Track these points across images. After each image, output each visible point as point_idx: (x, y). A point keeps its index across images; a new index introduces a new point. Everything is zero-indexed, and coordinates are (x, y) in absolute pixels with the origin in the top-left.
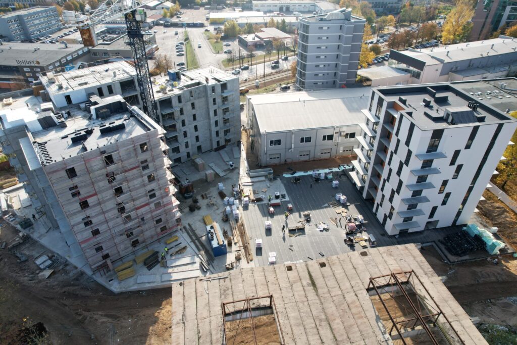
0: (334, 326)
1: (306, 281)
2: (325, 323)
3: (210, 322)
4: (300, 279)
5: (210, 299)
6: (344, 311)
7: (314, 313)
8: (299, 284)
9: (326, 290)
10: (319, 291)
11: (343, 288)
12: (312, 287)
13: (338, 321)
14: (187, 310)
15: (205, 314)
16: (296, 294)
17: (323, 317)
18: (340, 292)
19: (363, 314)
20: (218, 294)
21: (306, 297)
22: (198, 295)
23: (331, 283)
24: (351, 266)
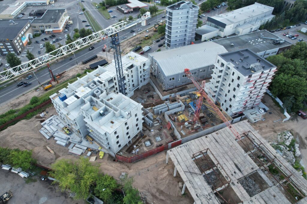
0: (229, 154)
1: (214, 141)
2: (225, 154)
3: (189, 162)
4: (212, 141)
5: (185, 154)
6: (230, 149)
7: (221, 151)
8: (212, 142)
9: (222, 143)
10: (220, 143)
11: (227, 141)
12: (217, 143)
13: (229, 152)
14: (178, 159)
15: (186, 159)
16: (213, 146)
17: (224, 152)
18: (227, 143)
19: (237, 149)
20: (186, 152)
21: (216, 146)
22: (180, 153)
23: (223, 140)
24: (227, 133)
